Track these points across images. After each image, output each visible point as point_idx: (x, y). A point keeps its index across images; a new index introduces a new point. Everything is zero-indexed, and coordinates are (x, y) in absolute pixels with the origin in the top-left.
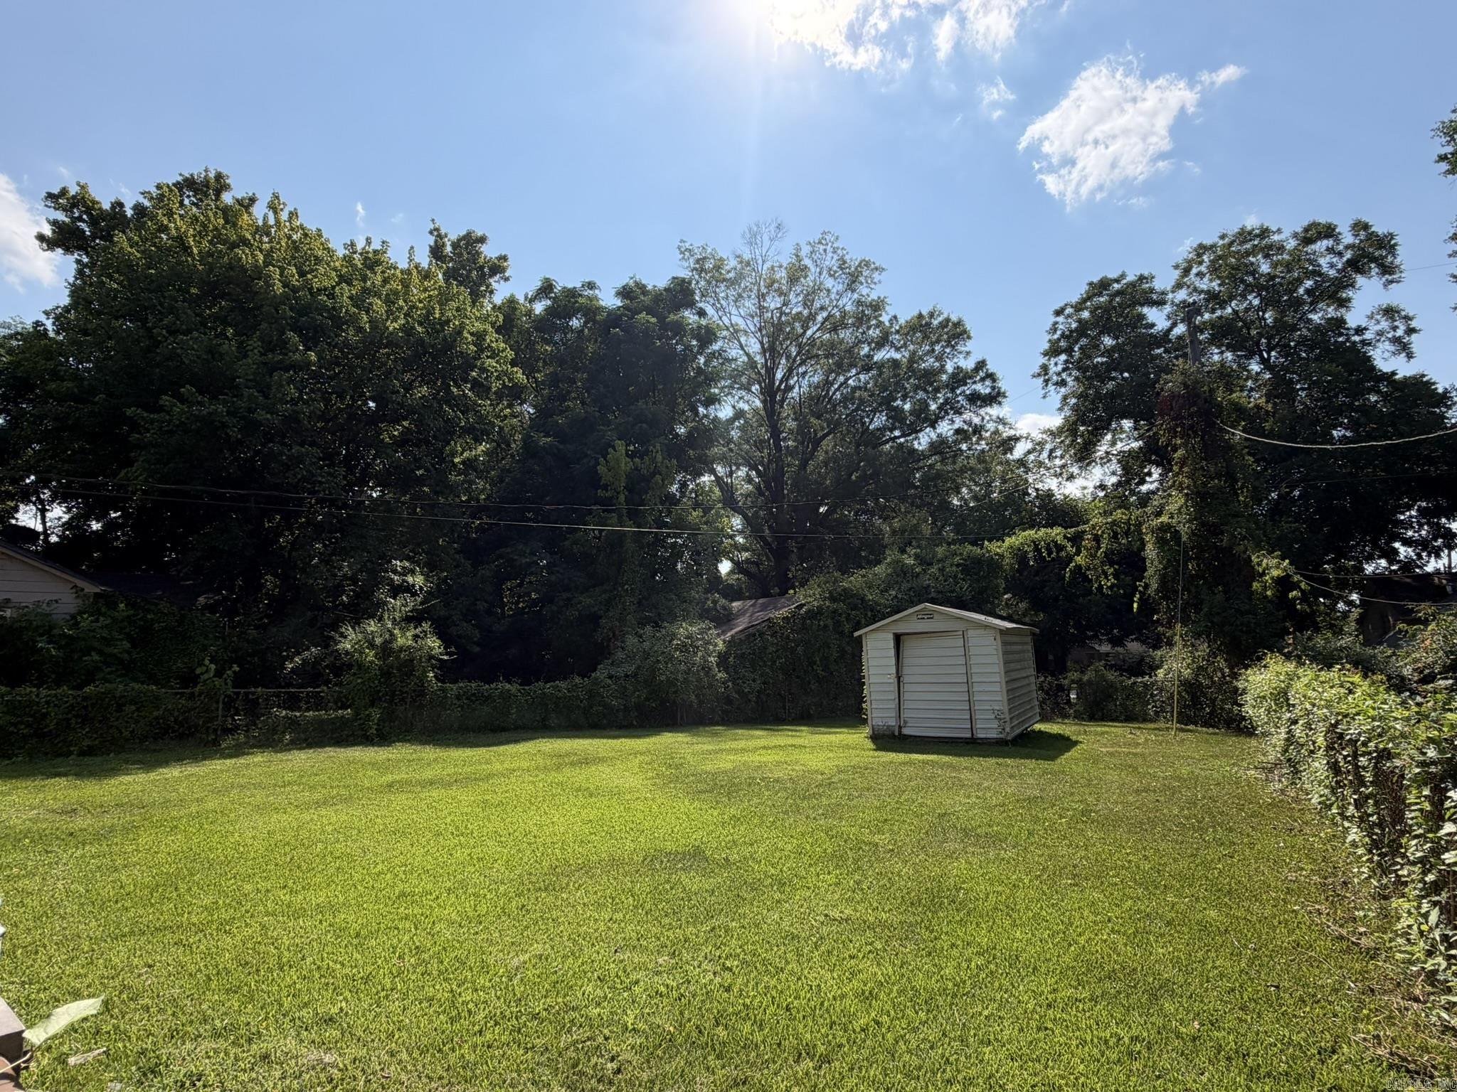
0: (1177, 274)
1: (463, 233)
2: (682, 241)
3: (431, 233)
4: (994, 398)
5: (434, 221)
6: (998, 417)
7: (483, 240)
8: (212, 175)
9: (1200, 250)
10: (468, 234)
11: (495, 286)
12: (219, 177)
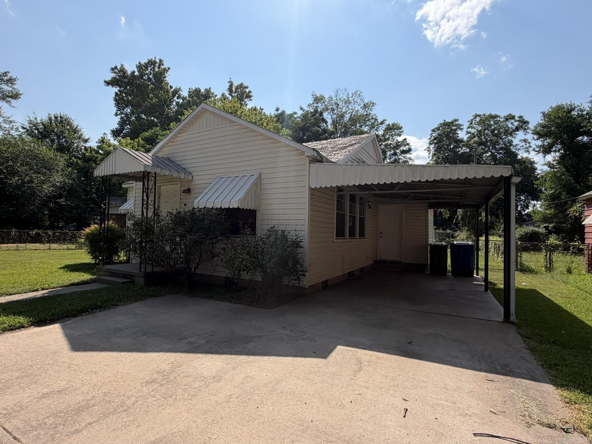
0: (468, 123)
1: (240, 83)
2: (313, 92)
3: (229, 82)
4: (409, 152)
5: (230, 78)
6: (409, 157)
7: (247, 87)
8: (158, 61)
9: (476, 116)
10: (242, 84)
11: (248, 102)
12: (161, 61)
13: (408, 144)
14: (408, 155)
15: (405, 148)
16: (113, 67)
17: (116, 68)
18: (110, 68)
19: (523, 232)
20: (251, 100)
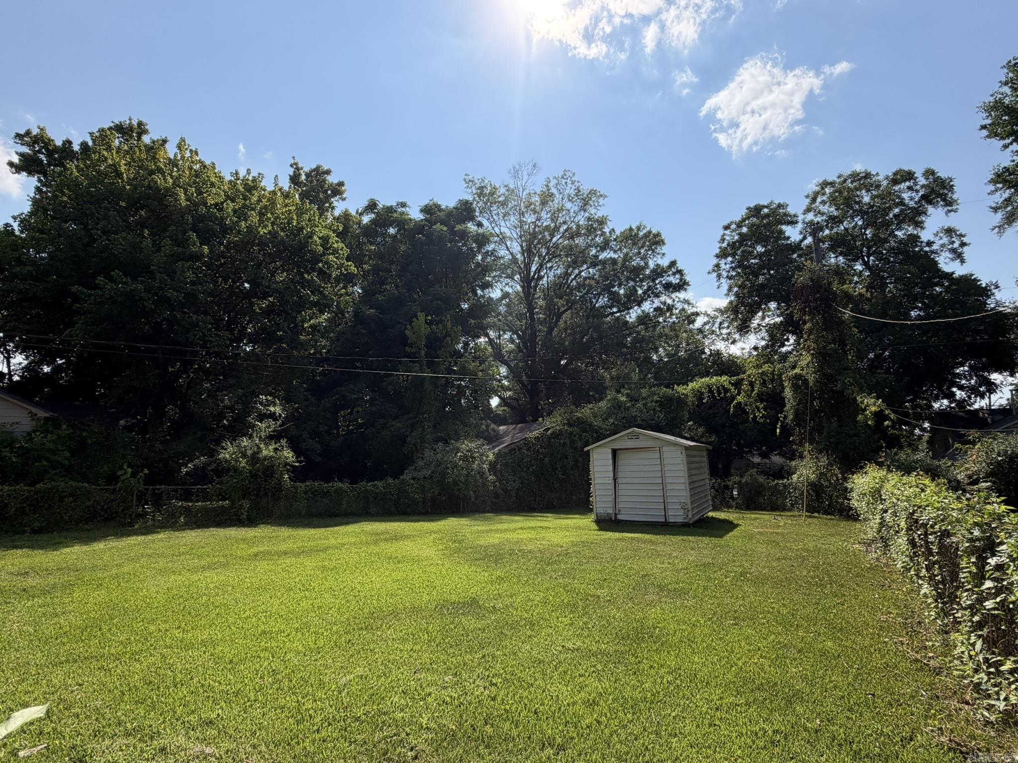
0: (807, 201)
1: (314, 167)
2: (466, 175)
3: (291, 166)
4: (682, 286)
5: (294, 157)
6: (684, 299)
7: (328, 172)
8: (135, 123)
9: (825, 184)
10: (318, 168)
11: (335, 204)
12: (140, 124)
13: (680, 272)
14: (682, 295)
15: (674, 280)
16: (22, 132)
17: (28, 133)
18: (13, 134)
19: (999, 454)
20: (344, 199)
